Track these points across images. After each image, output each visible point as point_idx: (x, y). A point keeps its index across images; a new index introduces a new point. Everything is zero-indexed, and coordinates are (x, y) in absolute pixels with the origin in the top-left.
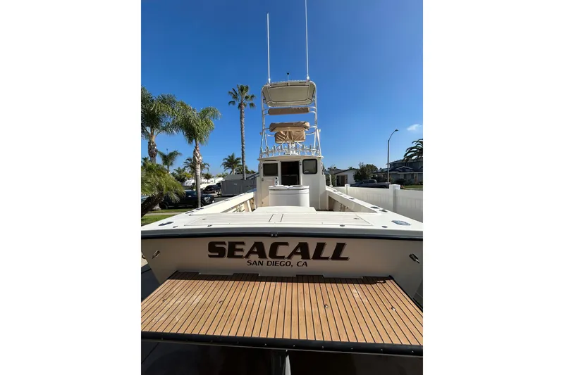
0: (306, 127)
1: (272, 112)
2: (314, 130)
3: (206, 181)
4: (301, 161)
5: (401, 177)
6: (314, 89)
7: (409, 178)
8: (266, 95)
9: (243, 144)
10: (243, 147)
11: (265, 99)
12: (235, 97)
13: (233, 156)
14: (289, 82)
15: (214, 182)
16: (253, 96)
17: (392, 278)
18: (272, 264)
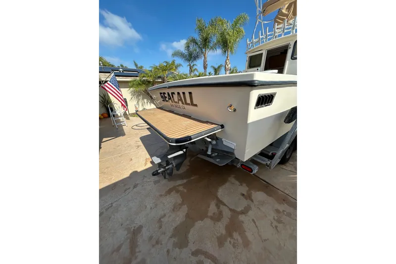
4: (292, 43)
17: (222, 126)
18: (176, 107)
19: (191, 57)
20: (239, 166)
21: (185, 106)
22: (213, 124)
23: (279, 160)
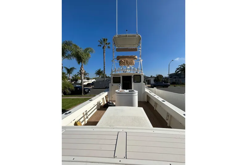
0: (136, 59)
1: (118, 50)
2: (139, 60)
3: (87, 81)
4: (133, 76)
5: (174, 81)
6: (140, 39)
7: (177, 81)
8: (115, 41)
9: (104, 64)
10: (104, 66)
11: (114, 43)
12: (101, 43)
13: (100, 70)
14: (127, 34)
15: (91, 81)
16: (109, 43)
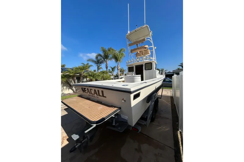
4: (144, 64)
11: (129, 40)
17: (120, 108)
18: (92, 96)
19: (98, 62)
20: (131, 129)
21: (99, 97)
22: (115, 107)
23: (150, 120)
